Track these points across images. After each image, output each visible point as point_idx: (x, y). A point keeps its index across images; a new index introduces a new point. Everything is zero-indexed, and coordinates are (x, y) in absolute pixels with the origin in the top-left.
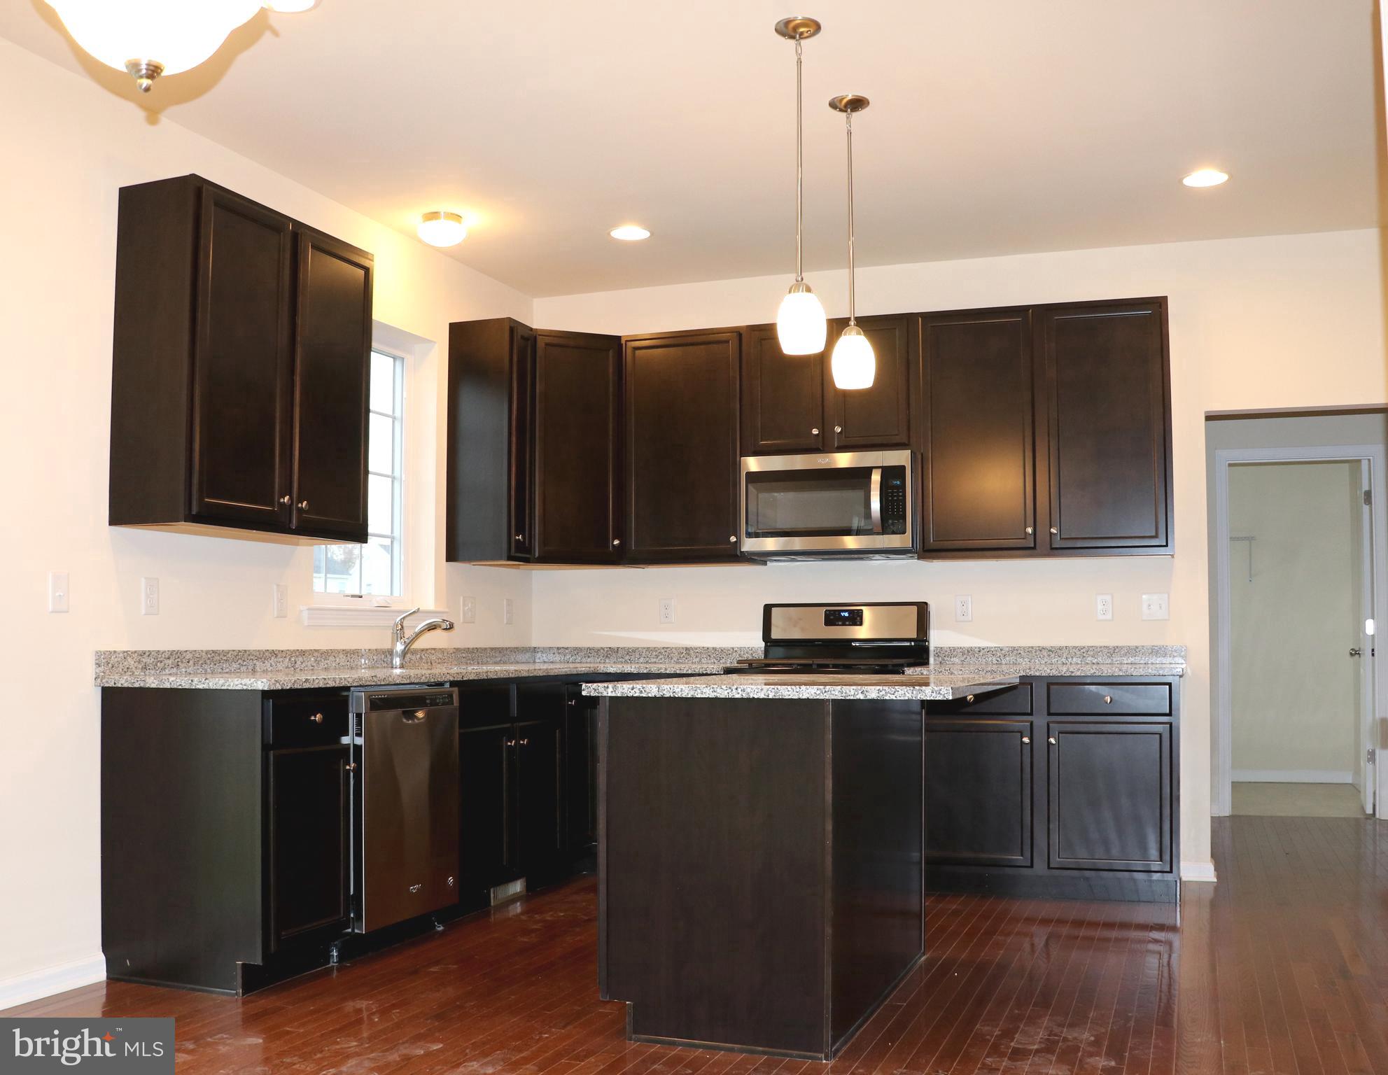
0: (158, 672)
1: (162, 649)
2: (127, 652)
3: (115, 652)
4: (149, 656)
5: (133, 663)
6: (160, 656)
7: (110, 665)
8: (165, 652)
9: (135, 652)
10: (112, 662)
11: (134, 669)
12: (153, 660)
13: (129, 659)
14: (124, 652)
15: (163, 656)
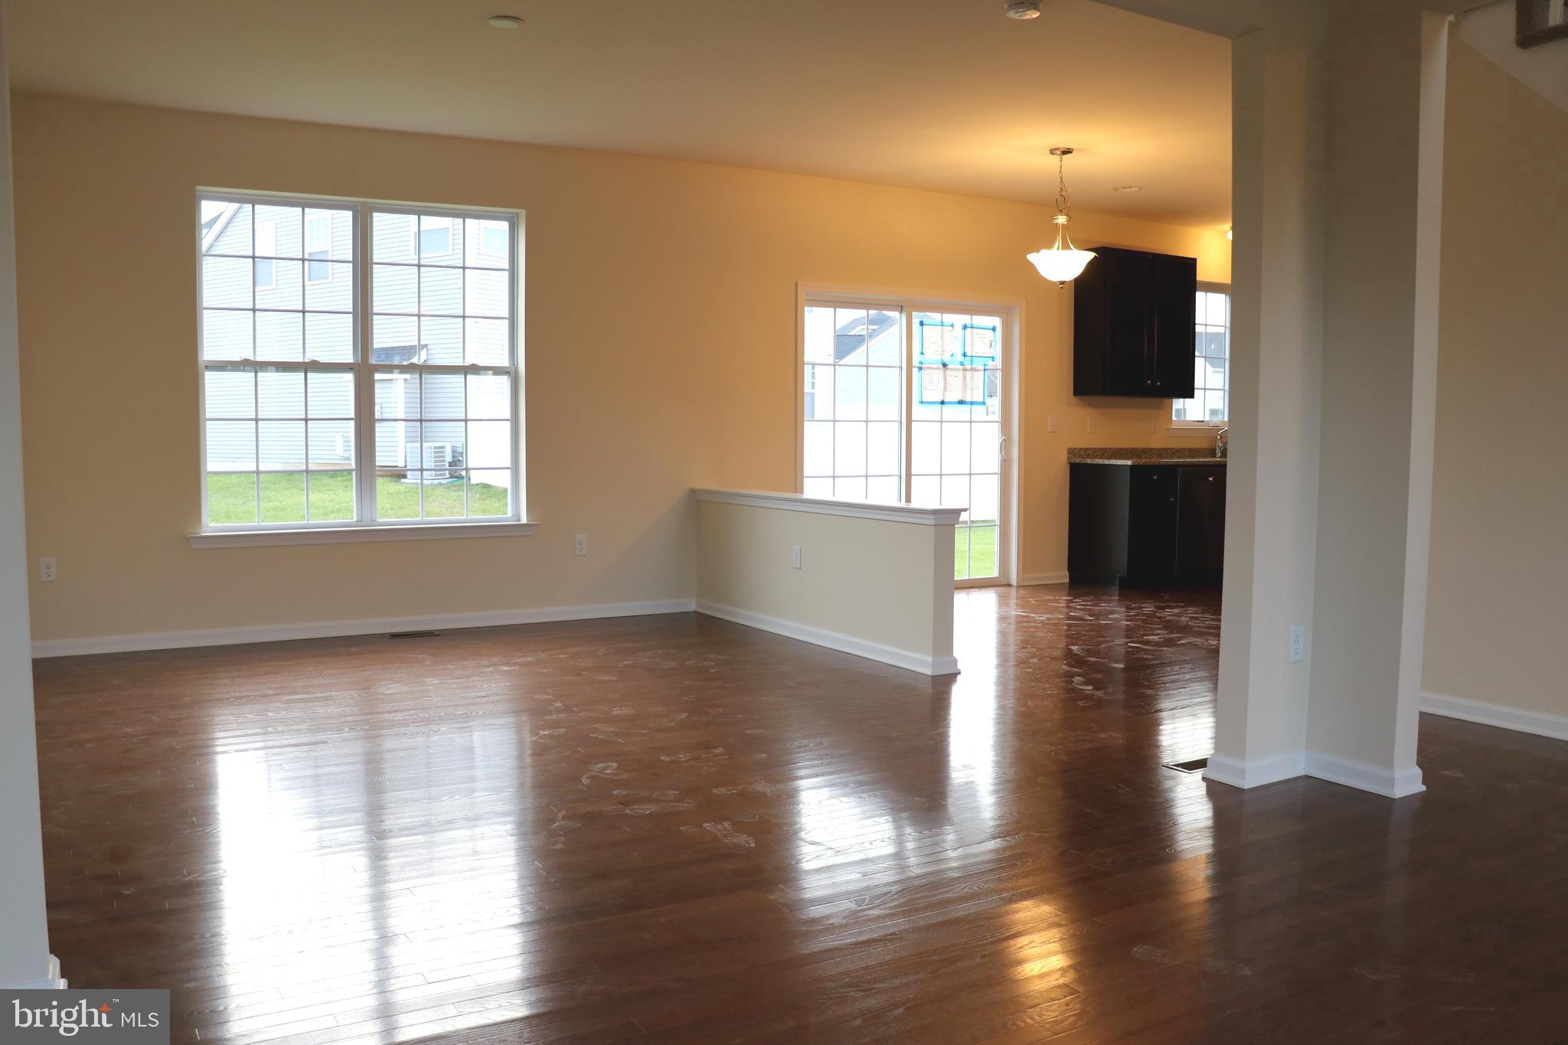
0: (1094, 457)
3: (1076, 448)
4: (1090, 450)
5: (1083, 453)
6: (1095, 450)
7: (1073, 454)
9: (1084, 448)
10: (1074, 452)
11: (1083, 456)
12: (1092, 452)
14: (1080, 448)
15: (1097, 450)
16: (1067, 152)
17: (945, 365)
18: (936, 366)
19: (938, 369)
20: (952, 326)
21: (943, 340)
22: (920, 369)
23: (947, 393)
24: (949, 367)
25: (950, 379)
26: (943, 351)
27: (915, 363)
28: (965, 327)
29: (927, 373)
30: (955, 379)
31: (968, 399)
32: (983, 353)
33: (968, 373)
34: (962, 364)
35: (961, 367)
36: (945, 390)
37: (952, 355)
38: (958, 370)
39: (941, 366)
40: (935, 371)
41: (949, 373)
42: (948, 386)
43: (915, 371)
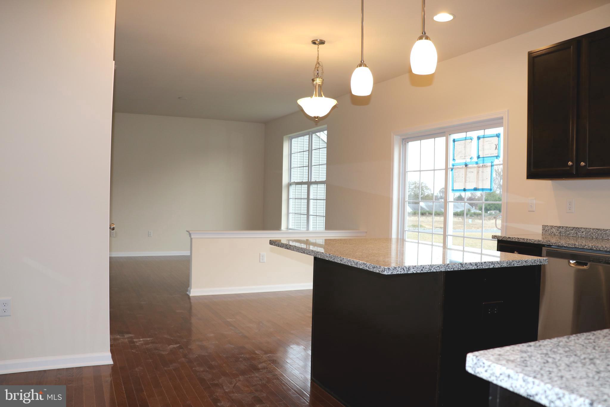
0: (566, 235)
1: (569, 226)
2: (552, 226)
3: (547, 226)
4: (562, 228)
5: (555, 230)
6: (568, 229)
7: (545, 230)
8: (570, 227)
9: (556, 226)
10: (546, 229)
11: (555, 233)
12: (564, 230)
13: (553, 229)
14: (551, 226)
15: (569, 229)
16: (322, 42)
17: (466, 165)
18: (461, 166)
19: (462, 168)
20: (471, 139)
21: (465, 149)
22: (452, 170)
23: (467, 184)
24: (469, 166)
25: (469, 175)
26: (465, 156)
27: (450, 166)
28: (479, 138)
29: (456, 171)
30: (472, 174)
31: (480, 187)
32: (491, 154)
33: (481, 169)
34: (477, 163)
35: (476, 166)
36: (465, 182)
37: (471, 158)
38: (475, 167)
39: (464, 166)
40: (461, 170)
41: (469, 170)
42: (467, 179)
43: (449, 170)
